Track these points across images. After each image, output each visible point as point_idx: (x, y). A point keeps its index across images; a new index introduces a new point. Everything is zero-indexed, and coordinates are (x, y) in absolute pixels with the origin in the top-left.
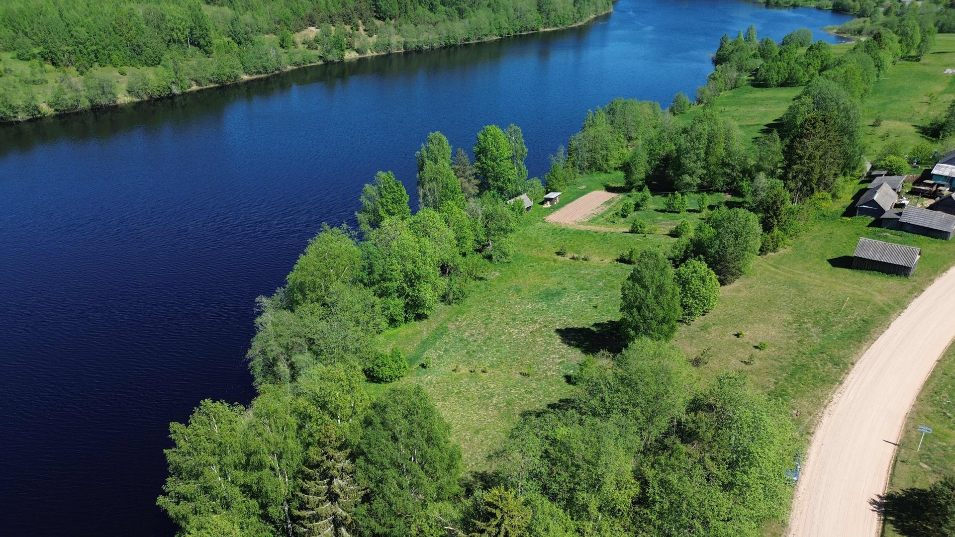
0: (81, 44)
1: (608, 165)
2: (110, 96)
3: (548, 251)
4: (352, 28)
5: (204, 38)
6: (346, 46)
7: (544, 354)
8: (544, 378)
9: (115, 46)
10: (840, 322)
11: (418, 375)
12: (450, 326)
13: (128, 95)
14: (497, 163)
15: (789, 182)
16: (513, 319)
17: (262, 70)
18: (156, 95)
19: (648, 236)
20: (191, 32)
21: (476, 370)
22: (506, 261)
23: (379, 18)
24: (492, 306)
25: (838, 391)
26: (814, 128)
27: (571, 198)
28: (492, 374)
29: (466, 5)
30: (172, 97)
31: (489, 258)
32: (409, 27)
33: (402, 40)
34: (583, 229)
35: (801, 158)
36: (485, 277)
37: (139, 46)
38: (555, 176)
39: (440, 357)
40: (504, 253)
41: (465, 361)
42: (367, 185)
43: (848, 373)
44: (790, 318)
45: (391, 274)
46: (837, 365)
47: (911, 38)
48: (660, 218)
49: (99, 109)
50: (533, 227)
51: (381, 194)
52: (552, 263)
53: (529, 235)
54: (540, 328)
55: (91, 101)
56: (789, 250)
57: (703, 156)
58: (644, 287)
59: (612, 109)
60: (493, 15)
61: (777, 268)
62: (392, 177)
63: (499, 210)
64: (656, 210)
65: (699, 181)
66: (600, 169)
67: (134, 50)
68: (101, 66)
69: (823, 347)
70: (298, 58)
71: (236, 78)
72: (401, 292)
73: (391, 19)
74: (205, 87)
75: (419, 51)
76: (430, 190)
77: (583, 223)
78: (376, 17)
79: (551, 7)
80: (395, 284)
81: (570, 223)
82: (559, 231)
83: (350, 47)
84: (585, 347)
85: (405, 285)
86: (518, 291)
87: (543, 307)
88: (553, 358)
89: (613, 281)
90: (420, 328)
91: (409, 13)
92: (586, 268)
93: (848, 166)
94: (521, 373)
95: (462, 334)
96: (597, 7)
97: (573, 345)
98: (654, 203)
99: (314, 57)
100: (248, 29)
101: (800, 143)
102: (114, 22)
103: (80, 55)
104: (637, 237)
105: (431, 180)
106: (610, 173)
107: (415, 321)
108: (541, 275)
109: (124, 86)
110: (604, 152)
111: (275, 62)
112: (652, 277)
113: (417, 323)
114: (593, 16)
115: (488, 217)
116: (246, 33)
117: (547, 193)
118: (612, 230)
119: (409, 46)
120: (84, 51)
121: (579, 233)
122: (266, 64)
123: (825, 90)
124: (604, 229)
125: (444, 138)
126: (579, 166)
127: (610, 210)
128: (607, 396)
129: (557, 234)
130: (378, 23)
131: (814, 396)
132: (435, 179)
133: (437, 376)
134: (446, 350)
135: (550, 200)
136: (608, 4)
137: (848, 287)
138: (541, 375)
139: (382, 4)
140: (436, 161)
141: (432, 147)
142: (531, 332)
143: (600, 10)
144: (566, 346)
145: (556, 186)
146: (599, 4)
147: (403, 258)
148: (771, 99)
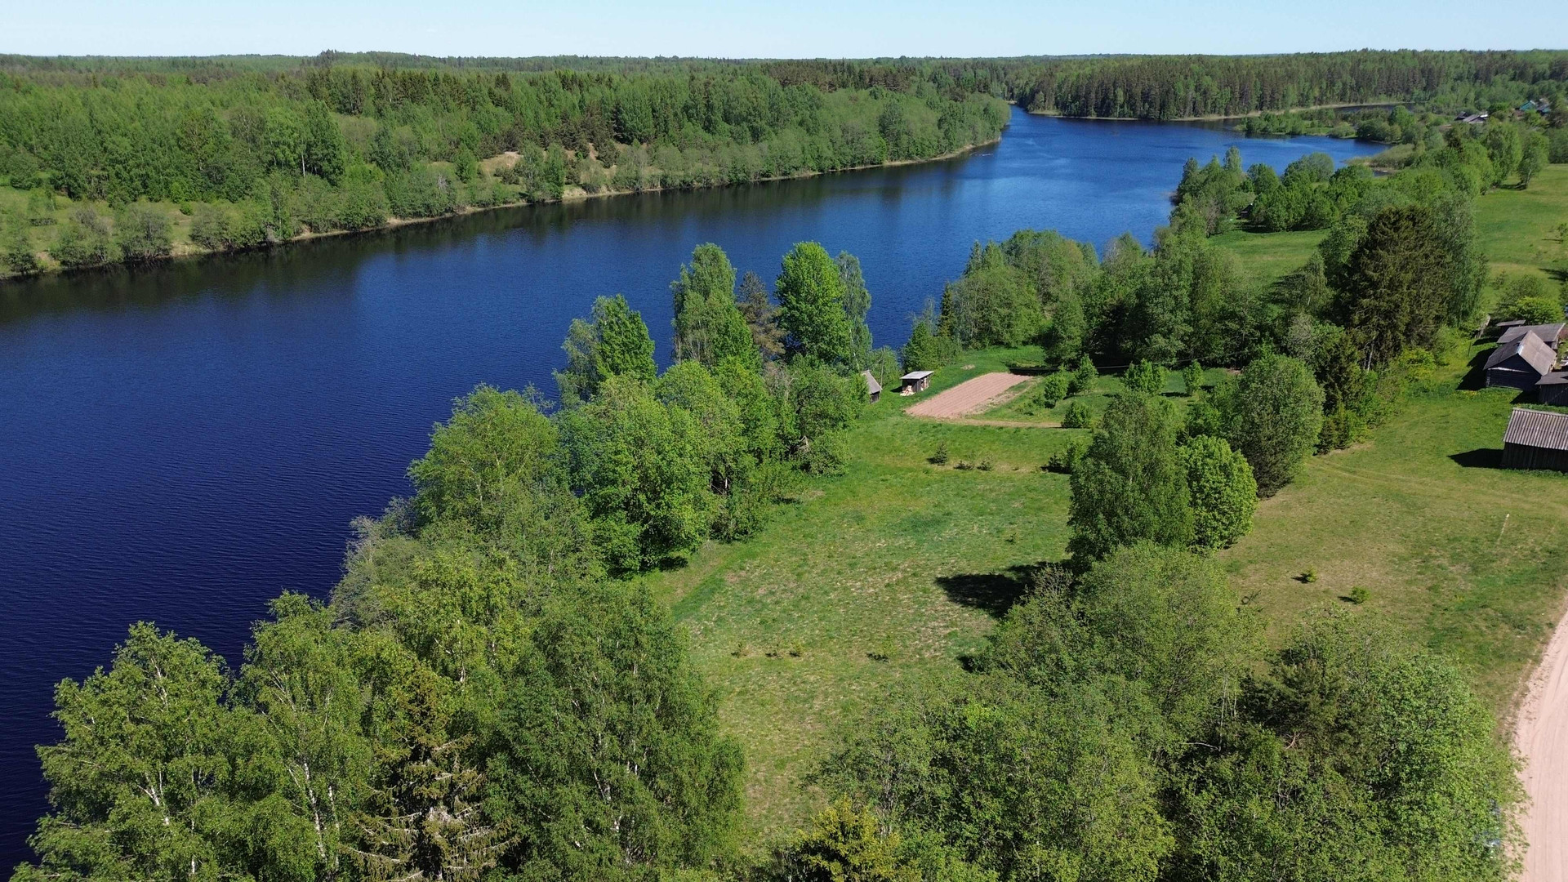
0: (120, 162)
1: (1012, 335)
2: (158, 242)
3: (913, 458)
4: (576, 155)
5: (329, 161)
6: (565, 180)
7: (914, 620)
8: (916, 663)
9: (177, 168)
10: (1504, 555)
12: (730, 578)
13: (190, 242)
14: (817, 308)
15: (1354, 329)
16: (851, 565)
17: (422, 210)
18: (239, 243)
20: (308, 151)
21: (779, 653)
22: (836, 472)
23: (622, 141)
24: (809, 545)
25: (1535, 675)
26: (1397, 230)
27: (950, 382)
28: (812, 659)
29: (764, 122)
30: (266, 247)
31: (805, 467)
32: (667, 151)
33: (660, 172)
34: (976, 425)
35: (1374, 285)
36: (796, 498)
37: (218, 170)
38: (919, 345)
39: (707, 631)
40: (832, 458)
41: (757, 637)
42: (576, 321)
43: (1545, 643)
44: (1401, 550)
45: (614, 472)
46: (1521, 627)
47: (1508, 153)
49: (138, 264)
50: (884, 423)
51: (601, 338)
52: (922, 475)
53: (878, 434)
54: (905, 578)
55: (126, 249)
56: (1368, 445)
57: (1186, 300)
58: (1122, 471)
59: (1015, 247)
60: (807, 138)
61: (1354, 473)
62: (623, 304)
64: (1107, 395)
65: (1181, 346)
66: (999, 343)
67: (210, 176)
68: (151, 200)
69: (1483, 596)
70: (485, 195)
71: (378, 220)
72: (634, 512)
73: (642, 142)
74: (325, 234)
75: (686, 189)
76: (695, 344)
77: (974, 417)
78: (617, 139)
79: (902, 127)
80: (622, 493)
81: (951, 417)
82: (933, 428)
83: (573, 180)
84: (996, 608)
85: (642, 497)
86: (860, 519)
87: (908, 543)
88: (934, 628)
89: (1040, 500)
90: (671, 583)
91: (670, 133)
92: (986, 481)
94: (870, 655)
95: (752, 592)
96: (975, 133)
97: (972, 605)
98: (1101, 386)
99: (513, 196)
100: (405, 148)
101: (1372, 257)
102: (178, 131)
103: (117, 181)
104: (1077, 434)
105: (696, 327)
106: (1015, 348)
107: (662, 570)
108: (901, 493)
109: (187, 230)
110: (1004, 311)
111: (445, 198)
113: (665, 574)
114: (969, 147)
115: (802, 395)
116: (401, 155)
117: (906, 373)
118: (1029, 424)
119: (669, 181)
120: (125, 174)
121: (971, 430)
122: (431, 201)
124: (1013, 424)
125: (723, 256)
126: (962, 333)
127: (1022, 398)
129: (928, 432)
130: (620, 147)
131: (1489, 684)
132: (706, 324)
134: (720, 619)
135: (912, 382)
136: (993, 128)
137: (1503, 497)
138: (911, 657)
139: (626, 117)
140: (706, 294)
141: (700, 270)
142: (888, 585)
143: (980, 137)
144: (957, 607)
145: (922, 361)
146: (979, 128)
147: (639, 443)
148: (1281, 246)
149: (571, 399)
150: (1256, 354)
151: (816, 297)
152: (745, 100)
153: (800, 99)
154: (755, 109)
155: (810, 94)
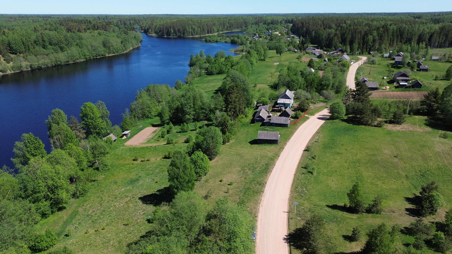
1: (151, 115)
3: (128, 160)
7: (134, 211)
8: (136, 224)
10: (258, 167)
11: (64, 241)
12: (80, 210)
14: (94, 120)
15: (228, 113)
16: (115, 198)
19: (175, 145)
21: (98, 230)
22: (107, 169)
23: (13, 53)
24: (102, 194)
25: (263, 196)
26: (233, 90)
27: (136, 132)
28: (108, 229)
29: (64, 45)
31: (97, 169)
32: (31, 56)
33: (29, 64)
34: (144, 146)
35: (231, 102)
36: (96, 179)
38: (126, 123)
39: (76, 228)
40: (105, 165)
41: (91, 226)
42: (17, 142)
43: (265, 187)
44: (239, 169)
45: (39, 189)
46: (260, 185)
47: (260, 52)
48: (179, 136)
50: (119, 149)
51: (26, 146)
52: (132, 165)
53: (117, 154)
54: (130, 199)
56: (234, 140)
57: (192, 106)
58: (178, 168)
59: (148, 89)
60: (80, 49)
61: (231, 149)
62: (32, 135)
63: (99, 144)
64: (177, 132)
65: (193, 117)
66: (148, 117)
69: (254, 178)
72: (46, 198)
73: (20, 53)
75: (40, 69)
76: (57, 139)
77: (144, 143)
78: (11, 53)
79: (110, 45)
80: (42, 194)
81: (138, 144)
82: (133, 149)
84: (154, 203)
85: (49, 193)
86: (116, 183)
87: (130, 188)
88: (140, 213)
89: (163, 168)
90: (62, 215)
91: (31, 50)
92: (149, 165)
93: (248, 104)
94: (124, 225)
95: (88, 212)
97: (148, 204)
98: (176, 129)
101: (229, 96)
104: (171, 146)
105: (57, 134)
106: (153, 118)
107: (58, 211)
108: (127, 172)
110: (148, 109)
112: (181, 163)
113: (59, 212)
114: (131, 48)
115: (93, 148)
117: (123, 132)
118: (158, 144)
119: (33, 66)
121: (143, 148)
123: (234, 75)
124: (154, 145)
125: (62, 112)
126: (137, 117)
127: (156, 135)
128: (169, 224)
129: (132, 150)
130: (12, 56)
131: (255, 200)
132: (59, 133)
133: (76, 239)
134: (79, 223)
135: (125, 135)
136: (138, 42)
137: (258, 152)
138: (134, 223)
139: (13, 46)
140: (58, 124)
141: (55, 117)
142: (126, 202)
143: (134, 45)
144: (145, 205)
145: (127, 128)
146: (134, 43)
147: (45, 178)
148: (215, 79)
149: (19, 166)
150: (210, 117)
151: (93, 118)
152: (56, 38)
153: (75, 37)
154: (60, 41)
155: (78, 35)
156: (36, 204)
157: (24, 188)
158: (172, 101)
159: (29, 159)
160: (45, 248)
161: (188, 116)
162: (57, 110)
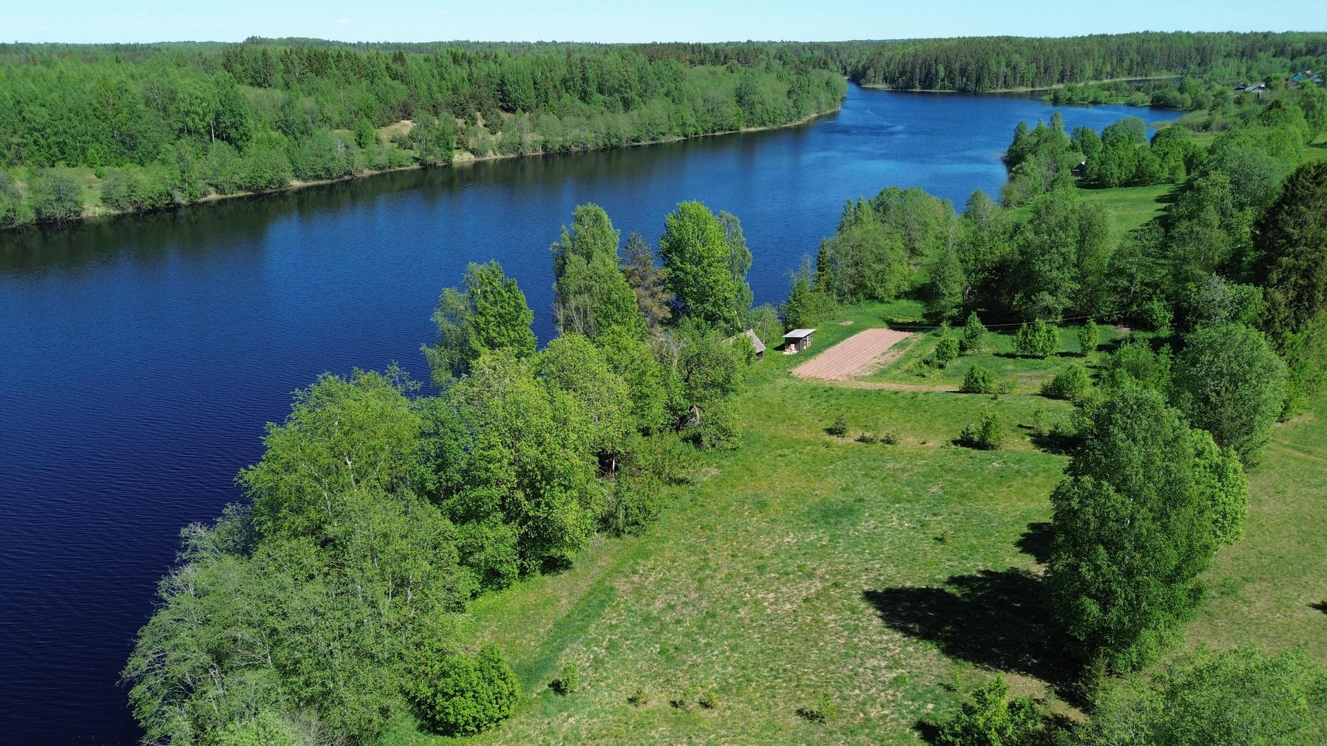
0: (36, 130)
1: (885, 289)
2: (68, 204)
3: (809, 428)
4: (466, 123)
5: (237, 129)
6: (455, 145)
7: (847, 655)
9: (93, 135)
11: (545, 713)
12: (621, 585)
13: (100, 204)
14: (702, 268)
16: (759, 568)
17: (323, 173)
18: (147, 205)
19: (1000, 398)
20: (216, 119)
21: (687, 702)
22: (729, 446)
23: (507, 110)
24: (709, 539)
27: (831, 340)
28: (728, 713)
29: (634, 93)
30: (174, 208)
31: (697, 440)
32: (548, 119)
33: (542, 138)
34: (869, 388)
35: (1294, 243)
36: (689, 478)
37: (132, 137)
38: (800, 301)
40: (724, 430)
41: (657, 675)
42: (447, 291)
45: (487, 470)
48: (1010, 367)
49: (50, 225)
50: (772, 386)
52: (823, 450)
53: (767, 399)
54: (825, 589)
55: (38, 212)
56: (1309, 417)
57: (1073, 257)
59: (882, 203)
60: (673, 107)
62: (498, 272)
63: (713, 346)
64: (998, 355)
65: (1069, 303)
66: (872, 297)
67: (123, 143)
68: (68, 165)
70: (381, 160)
71: (281, 183)
72: (509, 510)
73: (524, 111)
74: (230, 196)
75: (565, 153)
76: (577, 309)
77: (863, 378)
78: (502, 108)
79: (756, 98)
80: (496, 493)
81: (840, 379)
82: (824, 393)
83: (462, 146)
84: (946, 640)
85: (519, 495)
86: (762, 505)
87: (820, 539)
88: (874, 669)
89: (960, 484)
90: (555, 590)
91: (550, 103)
92: (895, 459)
94: (800, 712)
95: (648, 605)
96: (819, 103)
97: (915, 634)
98: (992, 344)
99: (407, 160)
100: (308, 118)
101: (1291, 213)
102: (94, 102)
103: (34, 148)
104: (980, 400)
105: (579, 292)
106: (889, 302)
107: (543, 573)
108: (803, 473)
109: (98, 193)
110: (878, 267)
111: (344, 162)
113: (547, 578)
114: (814, 115)
115: (691, 363)
116: (305, 123)
117: (790, 329)
118: (925, 388)
119: (550, 146)
120: (42, 141)
121: (863, 394)
122: (331, 165)
123: (1249, 162)
124: (907, 387)
125: (605, 216)
126: (838, 289)
127: (908, 357)
129: (819, 396)
130: (505, 116)
132: (589, 289)
133: (590, 715)
134: (612, 646)
135: (796, 341)
136: (834, 99)
138: (852, 715)
139: (510, 89)
140: (589, 257)
141: (582, 231)
142: (806, 600)
143: (823, 107)
144: (898, 636)
145: (803, 318)
146: (823, 99)
147: (517, 434)
149: (442, 376)
150: (1146, 312)
151: (701, 258)
152: (617, 74)
153: (665, 73)
154: (626, 81)
155: (674, 68)
156: (469, 526)
157: (438, 457)
158: (972, 243)
159: (476, 354)
160: (467, 723)
161: (1047, 299)
162: (592, 208)
